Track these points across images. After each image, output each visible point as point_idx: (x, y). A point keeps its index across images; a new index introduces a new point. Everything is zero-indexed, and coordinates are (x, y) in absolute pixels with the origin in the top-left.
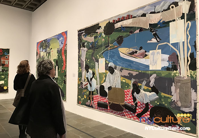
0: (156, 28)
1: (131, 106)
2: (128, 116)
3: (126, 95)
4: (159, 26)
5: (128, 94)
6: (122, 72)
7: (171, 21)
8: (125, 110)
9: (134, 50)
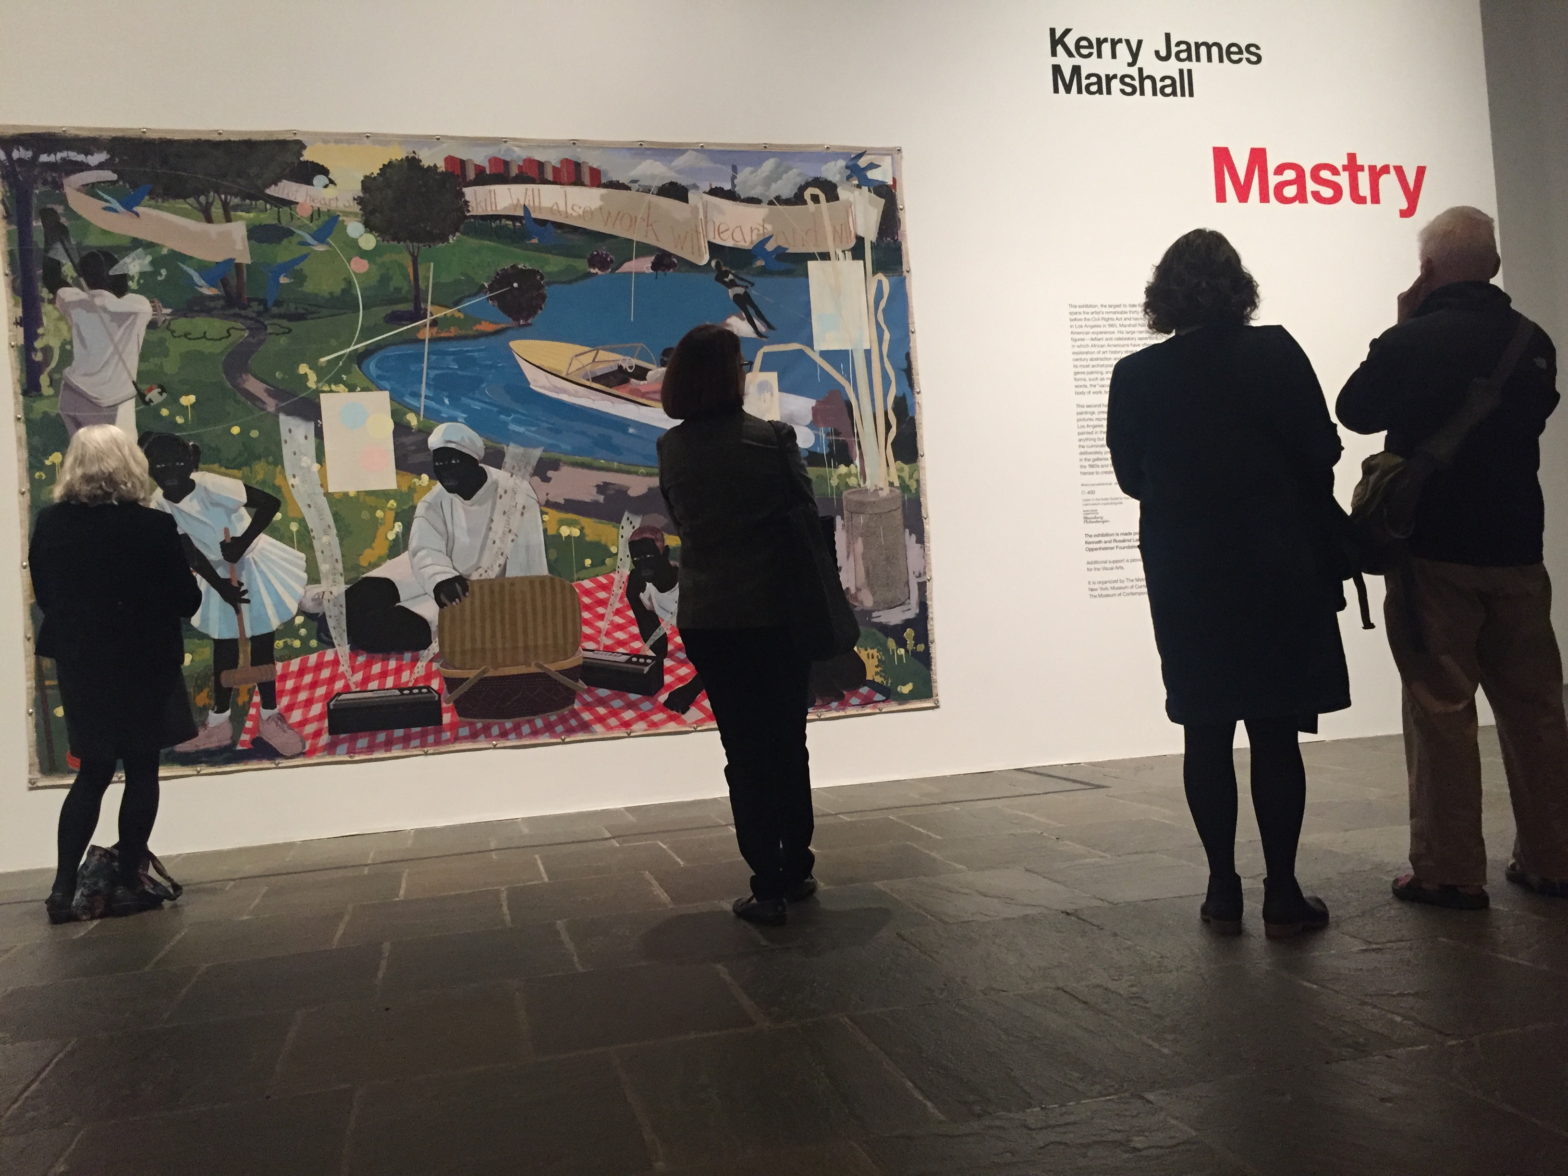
0: (745, 270)
1: (629, 661)
2: (613, 721)
3: (587, 608)
4: (760, 263)
5: (603, 603)
6: (546, 480)
7: (812, 257)
8: (588, 692)
9: (629, 362)
